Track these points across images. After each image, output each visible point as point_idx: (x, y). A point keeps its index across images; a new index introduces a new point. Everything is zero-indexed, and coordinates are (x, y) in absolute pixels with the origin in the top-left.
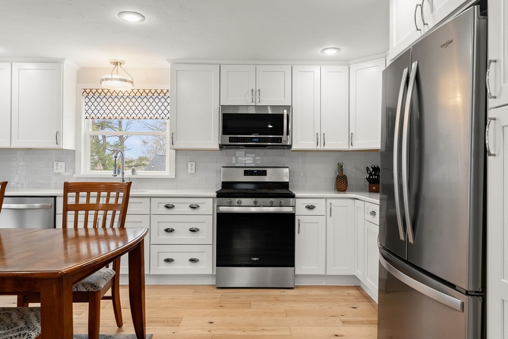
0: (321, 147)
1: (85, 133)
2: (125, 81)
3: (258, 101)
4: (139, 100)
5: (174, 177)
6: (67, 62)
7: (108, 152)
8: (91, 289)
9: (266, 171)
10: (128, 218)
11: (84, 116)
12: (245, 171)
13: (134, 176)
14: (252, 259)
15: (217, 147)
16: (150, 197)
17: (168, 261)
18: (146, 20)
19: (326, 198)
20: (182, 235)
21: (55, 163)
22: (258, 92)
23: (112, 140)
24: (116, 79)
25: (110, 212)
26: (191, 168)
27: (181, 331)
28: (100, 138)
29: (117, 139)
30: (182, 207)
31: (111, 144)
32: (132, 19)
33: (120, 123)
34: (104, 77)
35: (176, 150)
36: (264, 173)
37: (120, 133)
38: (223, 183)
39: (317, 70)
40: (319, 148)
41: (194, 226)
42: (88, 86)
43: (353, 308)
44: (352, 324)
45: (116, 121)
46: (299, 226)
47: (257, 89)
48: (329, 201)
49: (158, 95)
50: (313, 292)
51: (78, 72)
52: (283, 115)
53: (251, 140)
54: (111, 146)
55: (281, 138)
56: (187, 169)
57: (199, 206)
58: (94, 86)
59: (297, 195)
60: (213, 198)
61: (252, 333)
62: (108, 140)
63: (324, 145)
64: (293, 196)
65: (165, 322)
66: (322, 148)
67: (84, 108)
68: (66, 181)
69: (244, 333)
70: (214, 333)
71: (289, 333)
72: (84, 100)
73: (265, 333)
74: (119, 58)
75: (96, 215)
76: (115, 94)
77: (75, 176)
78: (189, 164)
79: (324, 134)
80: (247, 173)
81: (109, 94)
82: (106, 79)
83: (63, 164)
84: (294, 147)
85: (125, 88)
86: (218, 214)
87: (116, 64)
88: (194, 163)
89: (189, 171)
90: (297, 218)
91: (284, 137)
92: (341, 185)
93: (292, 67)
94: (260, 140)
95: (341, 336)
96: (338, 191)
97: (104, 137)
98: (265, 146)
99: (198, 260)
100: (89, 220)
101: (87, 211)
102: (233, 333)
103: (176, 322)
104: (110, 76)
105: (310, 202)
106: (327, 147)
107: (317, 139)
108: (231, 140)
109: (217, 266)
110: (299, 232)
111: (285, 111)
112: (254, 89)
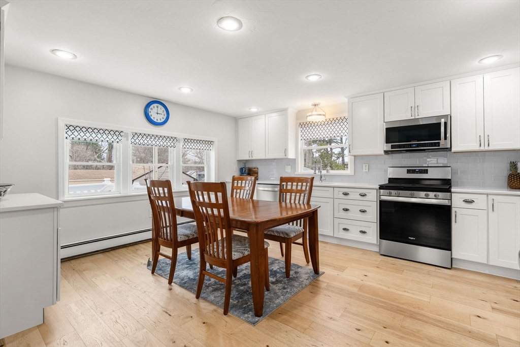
0: (484, 148)
1: (301, 148)
2: (320, 115)
3: (416, 115)
4: (327, 126)
5: (353, 174)
6: (290, 110)
7: (334, 158)
8: (286, 236)
9: (427, 170)
10: (312, 199)
11: (300, 138)
12: (408, 170)
13: (328, 174)
14: (410, 238)
15: (383, 153)
16: (334, 187)
17: (345, 229)
18: (322, 77)
19: (487, 195)
20: (354, 213)
21: (286, 166)
22: (416, 108)
23: (337, 151)
24: (315, 115)
25: (298, 194)
26: (365, 169)
27: (344, 275)
28: (329, 150)
29: (340, 150)
30: (354, 195)
31: (335, 153)
32: (314, 78)
33: (341, 139)
34: (308, 115)
35: (355, 156)
36: (426, 172)
37: (341, 146)
38: (389, 179)
39: (479, 79)
40: (482, 148)
41: (364, 208)
42: (301, 121)
43: (514, 300)
44: (503, 313)
45: (339, 138)
46: (456, 216)
47: (416, 106)
48: (490, 197)
49: (342, 120)
50: (472, 276)
51: (297, 113)
52: (440, 123)
53: (410, 146)
54: (336, 154)
55: (439, 143)
56: (363, 169)
57: (366, 195)
58: (304, 121)
59: (453, 190)
60: (377, 189)
61: (394, 291)
62: (333, 151)
63: (489, 145)
65: (335, 267)
66: (487, 148)
67: (300, 134)
68: (281, 176)
69: (388, 289)
70: (365, 282)
71: (429, 301)
72: (300, 129)
73: (406, 294)
74: (316, 102)
75: (295, 196)
76: (316, 124)
77: (296, 173)
78: (364, 165)
79: (488, 136)
80: (409, 172)
81: (313, 124)
82: (310, 116)
83: (290, 166)
84: (453, 149)
85: (321, 119)
86: (381, 202)
87: (315, 105)
88: (367, 165)
89: (364, 170)
90: (453, 210)
91: (442, 141)
92: (514, 183)
93: (450, 82)
94: (419, 145)
95: (484, 318)
96: (511, 188)
97: (331, 149)
98: (424, 150)
99: (366, 233)
100: (287, 198)
101: (291, 193)
102: (379, 286)
103: (342, 269)
104: (310, 114)
105: (469, 197)
106: (491, 148)
107: (480, 141)
108: (392, 147)
109: (380, 238)
110: (456, 222)
111: (443, 121)
112: (413, 106)
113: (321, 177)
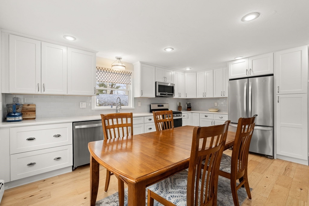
5: (134, 108)
15: (155, 97)
16: (144, 117)
21: (81, 103)
36: (163, 106)
53: (166, 94)
55: (173, 94)
59: (182, 112)
63: (180, 97)
64: (181, 113)
77: (92, 109)
78: (139, 103)
79: (180, 93)
84: (174, 97)
87: (119, 59)
89: (139, 106)
92: (180, 109)
94: (168, 95)
108: (161, 94)
113: (117, 111)
